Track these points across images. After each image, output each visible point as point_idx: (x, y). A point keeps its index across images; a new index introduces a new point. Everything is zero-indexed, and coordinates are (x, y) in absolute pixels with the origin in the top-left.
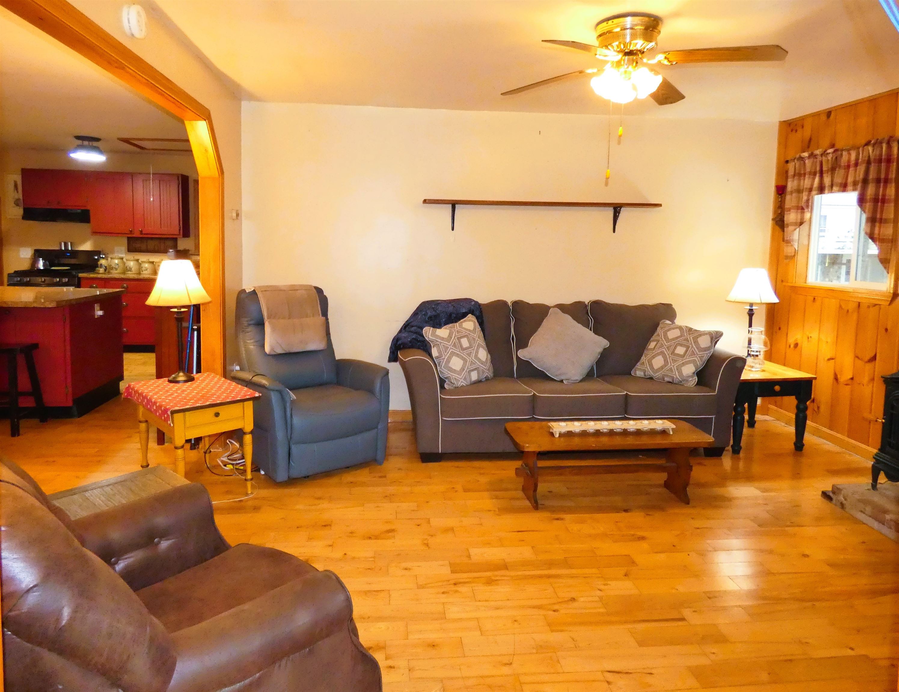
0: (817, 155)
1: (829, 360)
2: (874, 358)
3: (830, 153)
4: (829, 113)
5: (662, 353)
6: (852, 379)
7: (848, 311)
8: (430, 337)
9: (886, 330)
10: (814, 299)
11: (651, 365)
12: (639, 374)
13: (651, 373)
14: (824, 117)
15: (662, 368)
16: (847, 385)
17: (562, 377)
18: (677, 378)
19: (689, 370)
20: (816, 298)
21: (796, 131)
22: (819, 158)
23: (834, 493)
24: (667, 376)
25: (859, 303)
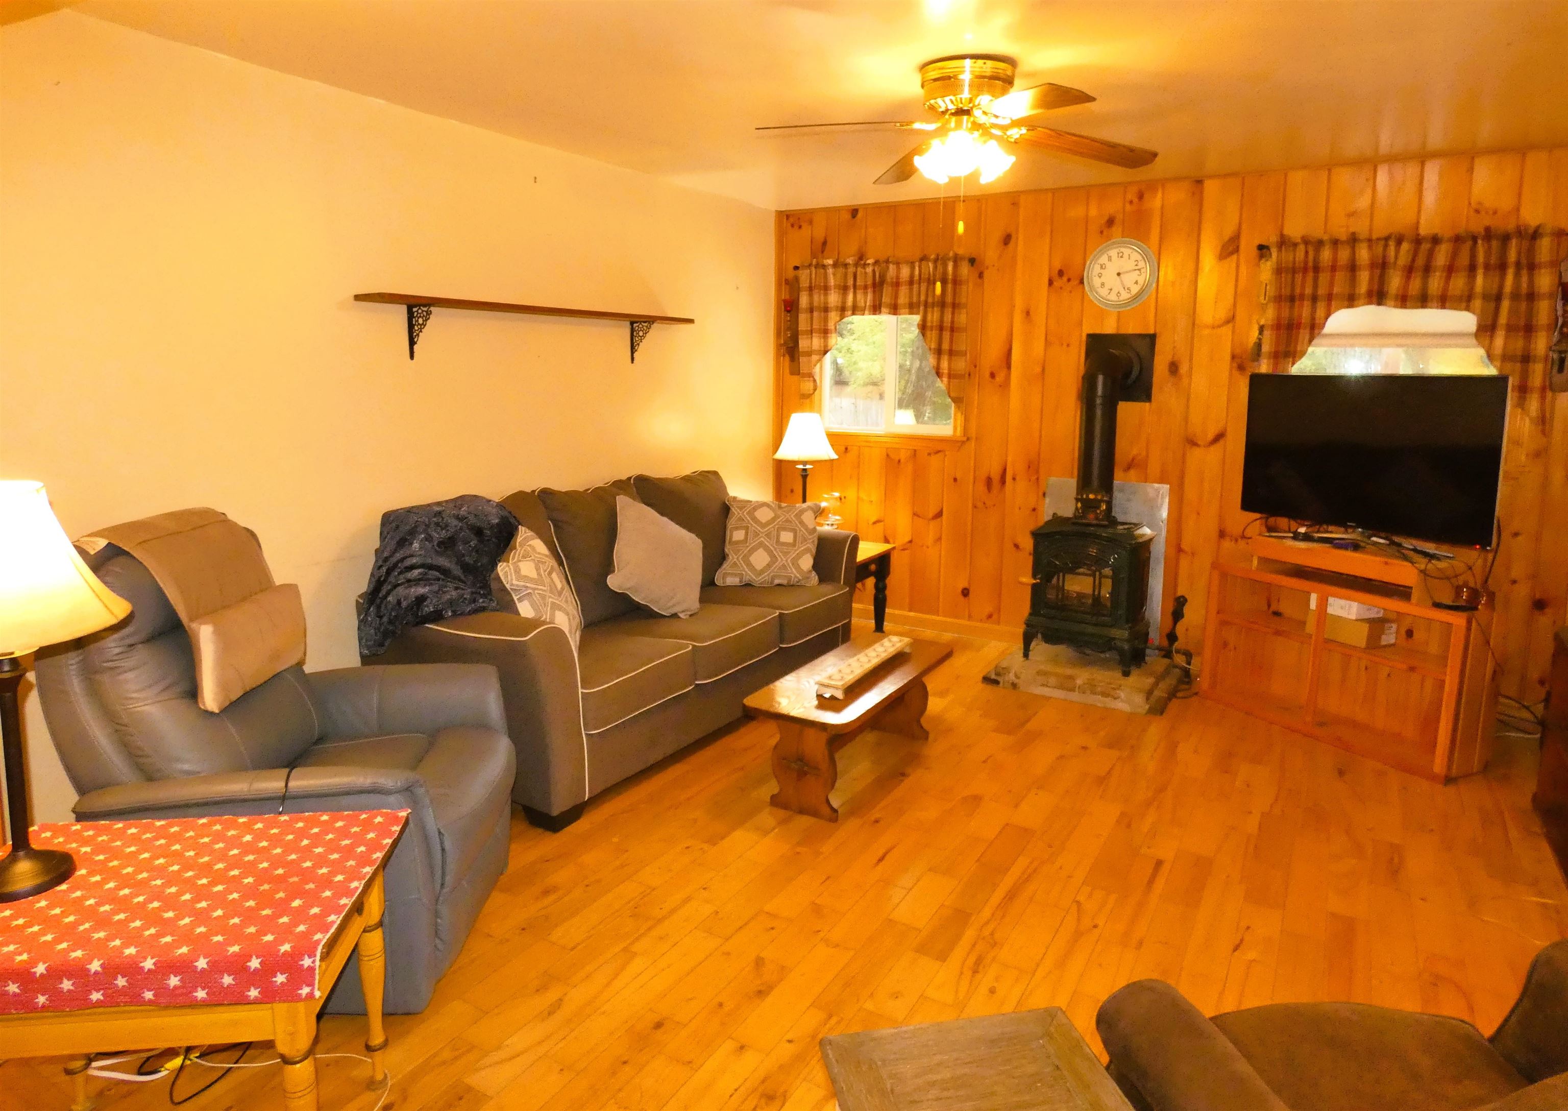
0: (849, 264)
1: (875, 523)
2: (939, 515)
3: (869, 264)
4: (854, 212)
5: (761, 545)
6: (911, 542)
7: (899, 461)
8: (515, 582)
9: (955, 480)
10: (846, 449)
11: (749, 565)
12: (732, 581)
13: (749, 576)
14: (847, 216)
15: (769, 566)
16: (903, 550)
17: (673, 611)
18: (796, 577)
19: (807, 562)
20: (849, 447)
21: (800, 227)
22: (851, 270)
23: (998, 674)
24: (779, 577)
25: (915, 451)
